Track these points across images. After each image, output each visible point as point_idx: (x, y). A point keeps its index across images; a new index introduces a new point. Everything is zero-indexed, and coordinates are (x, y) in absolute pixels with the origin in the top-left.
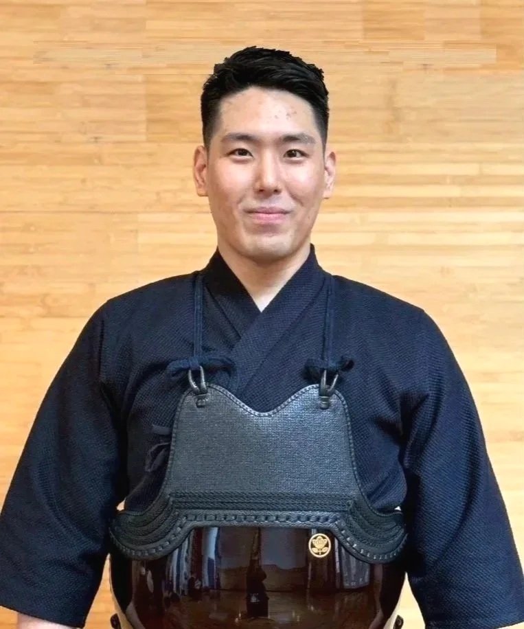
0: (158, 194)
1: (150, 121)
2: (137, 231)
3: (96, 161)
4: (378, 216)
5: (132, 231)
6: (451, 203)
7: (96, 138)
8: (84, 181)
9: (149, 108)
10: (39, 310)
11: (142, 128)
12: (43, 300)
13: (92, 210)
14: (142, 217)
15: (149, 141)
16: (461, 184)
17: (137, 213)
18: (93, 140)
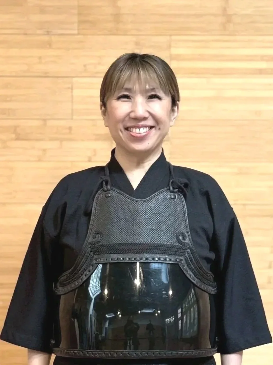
0: (85, 66)
1: (80, 22)
2: (72, 89)
3: (48, 46)
4: (217, 80)
5: (69, 88)
6: (261, 72)
7: (48, 32)
8: (40, 58)
9: (79, 14)
10: (13, 136)
11: (76, 25)
12: (15, 129)
13: (46, 76)
14: (75, 79)
15: (78, 34)
16: (267, 61)
17: (72, 77)
18: (46, 33)
